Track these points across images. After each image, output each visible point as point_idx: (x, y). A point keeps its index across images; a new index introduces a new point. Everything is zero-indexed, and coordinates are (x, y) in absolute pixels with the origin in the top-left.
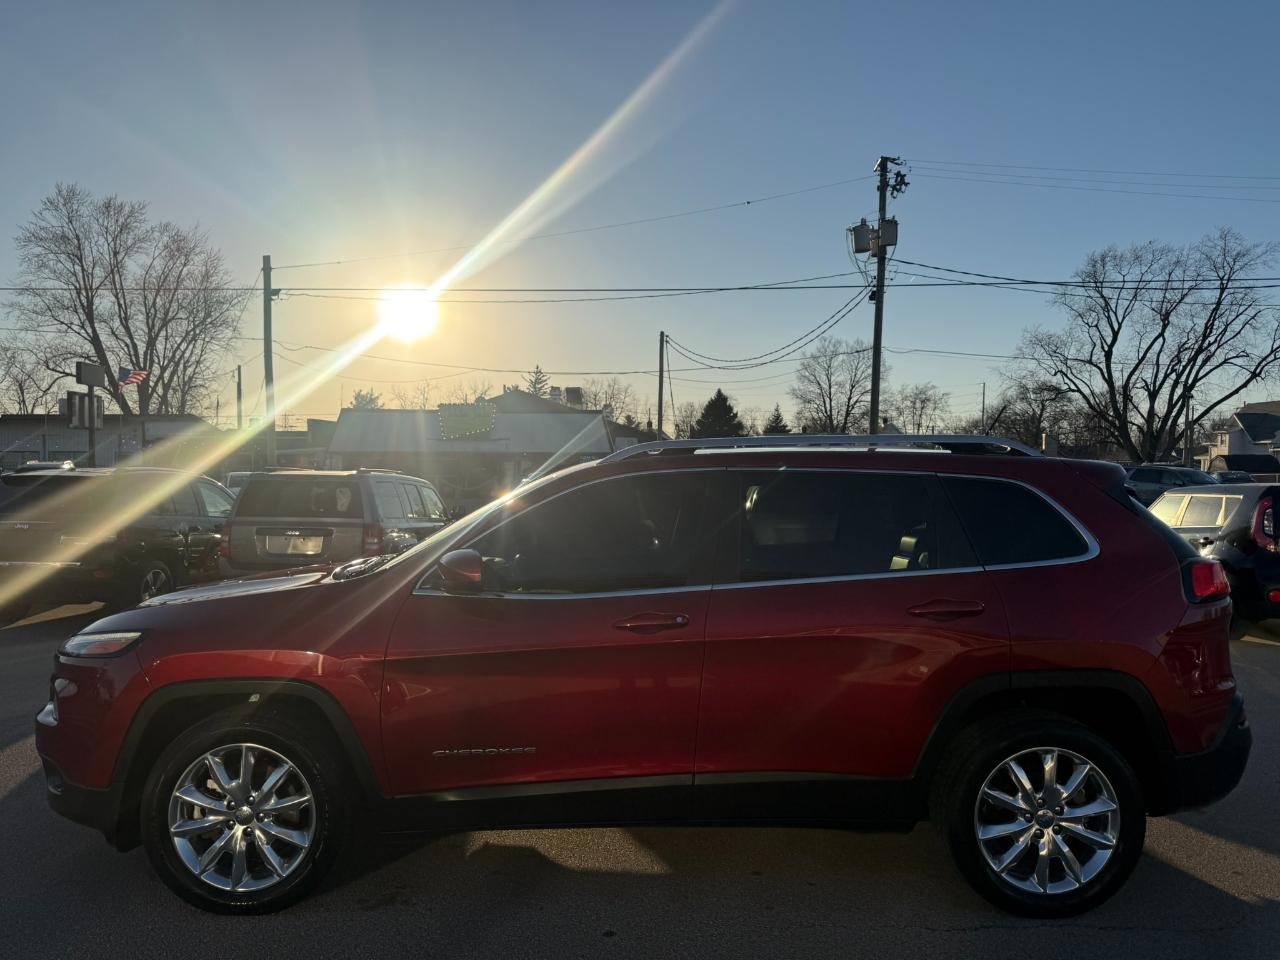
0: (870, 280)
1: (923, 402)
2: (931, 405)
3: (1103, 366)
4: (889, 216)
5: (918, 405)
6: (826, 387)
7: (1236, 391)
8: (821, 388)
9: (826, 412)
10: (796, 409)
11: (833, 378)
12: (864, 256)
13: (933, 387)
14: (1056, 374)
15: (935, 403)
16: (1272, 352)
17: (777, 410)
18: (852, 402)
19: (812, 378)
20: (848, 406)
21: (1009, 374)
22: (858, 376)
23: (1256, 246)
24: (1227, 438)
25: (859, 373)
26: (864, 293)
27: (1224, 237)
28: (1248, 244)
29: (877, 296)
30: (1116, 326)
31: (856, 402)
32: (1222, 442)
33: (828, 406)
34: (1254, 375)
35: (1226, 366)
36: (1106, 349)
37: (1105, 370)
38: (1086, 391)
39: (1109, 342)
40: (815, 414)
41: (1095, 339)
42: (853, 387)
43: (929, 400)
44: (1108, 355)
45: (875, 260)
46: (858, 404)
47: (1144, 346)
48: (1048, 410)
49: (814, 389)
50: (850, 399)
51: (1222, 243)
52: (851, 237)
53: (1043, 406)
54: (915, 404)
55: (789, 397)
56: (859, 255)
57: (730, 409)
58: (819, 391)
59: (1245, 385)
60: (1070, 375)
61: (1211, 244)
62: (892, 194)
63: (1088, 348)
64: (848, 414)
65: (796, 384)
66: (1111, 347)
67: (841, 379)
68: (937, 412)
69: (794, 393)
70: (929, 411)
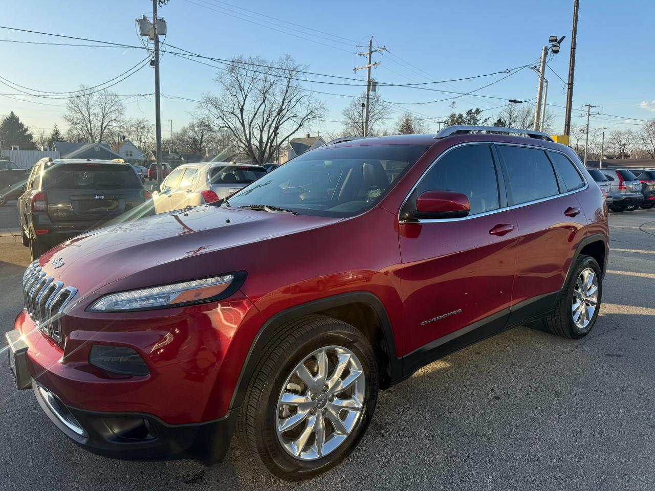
0: (151, 53)
1: (141, 128)
2: (146, 130)
3: (239, 116)
4: (159, 16)
5: (139, 130)
6: (87, 115)
7: (294, 132)
8: (83, 116)
9: (88, 130)
10: (68, 128)
11: (90, 111)
12: (145, 38)
13: (147, 121)
14: (218, 118)
15: (148, 129)
16: (307, 115)
17: (56, 128)
18: (104, 125)
19: (77, 109)
20: (102, 128)
21: (196, 116)
22: (106, 111)
23: (300, 66)
24: (287, 153)
25: (107, 109)
26: (148, 60)
27: (287, 59)
28: (297, 64)
29: (155, 63)
30: (244, 97)
31: (107, 126)
32: (285, 155)
33: (89, 127)
34: (300, 125)
35: (289, 120)
36: (241, 107)
37: (240, 118)
38: (233, 128)
39: (242, 105)
40: (80, 132)
41: (234, 102)
42: (104, 117)
43: (145, 127)
44: (242, 110)
45: (153, 42)
46: (108, 127)
47: (257, 108)
48: (205, 136)
49: (79, 115)
50: (102, 124)
51: (286, 62)
52: (138, 25)
53: (203, 134)
54: (137, 129)
55: (63, 120)
56: (143, 37)
57: (22, 126)
58: (82, 118)
59: (297, 130)
60: (225, 119)
61: (282, 62)
62: (159, 4)
63: (232, 106)
64: (102, 132)
65: (68, 113)
66: (243, 106)
67: (95, 111)
68: (149, 134)
69: (65, 117)
70: (145, 134)
